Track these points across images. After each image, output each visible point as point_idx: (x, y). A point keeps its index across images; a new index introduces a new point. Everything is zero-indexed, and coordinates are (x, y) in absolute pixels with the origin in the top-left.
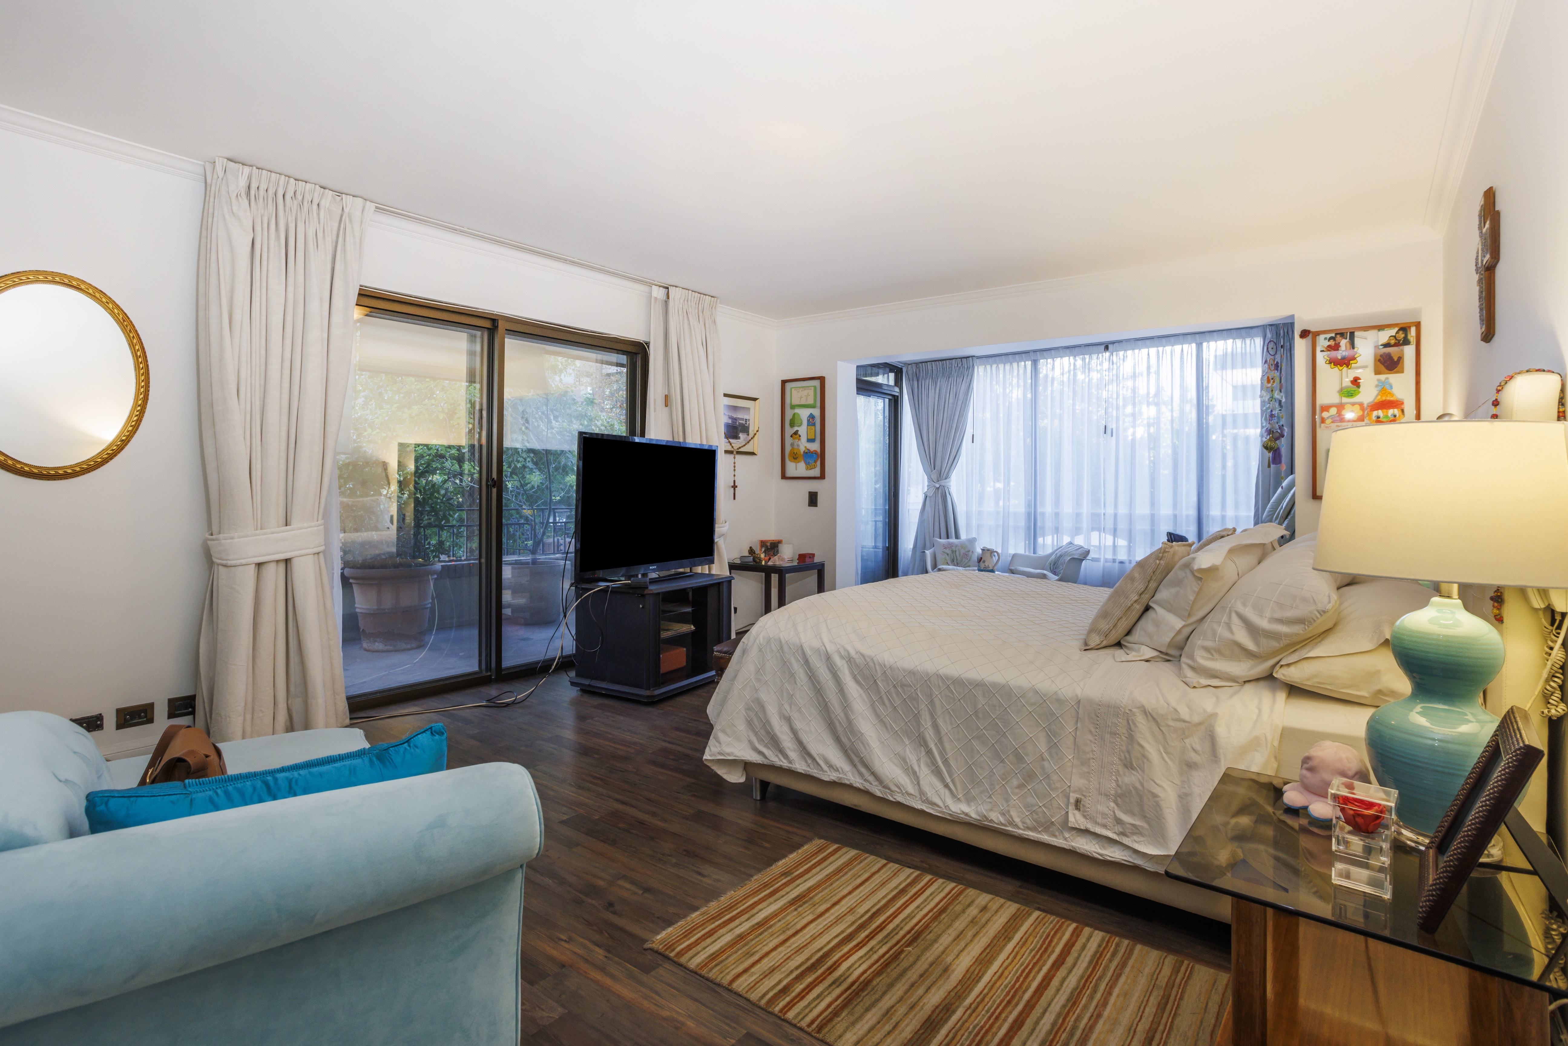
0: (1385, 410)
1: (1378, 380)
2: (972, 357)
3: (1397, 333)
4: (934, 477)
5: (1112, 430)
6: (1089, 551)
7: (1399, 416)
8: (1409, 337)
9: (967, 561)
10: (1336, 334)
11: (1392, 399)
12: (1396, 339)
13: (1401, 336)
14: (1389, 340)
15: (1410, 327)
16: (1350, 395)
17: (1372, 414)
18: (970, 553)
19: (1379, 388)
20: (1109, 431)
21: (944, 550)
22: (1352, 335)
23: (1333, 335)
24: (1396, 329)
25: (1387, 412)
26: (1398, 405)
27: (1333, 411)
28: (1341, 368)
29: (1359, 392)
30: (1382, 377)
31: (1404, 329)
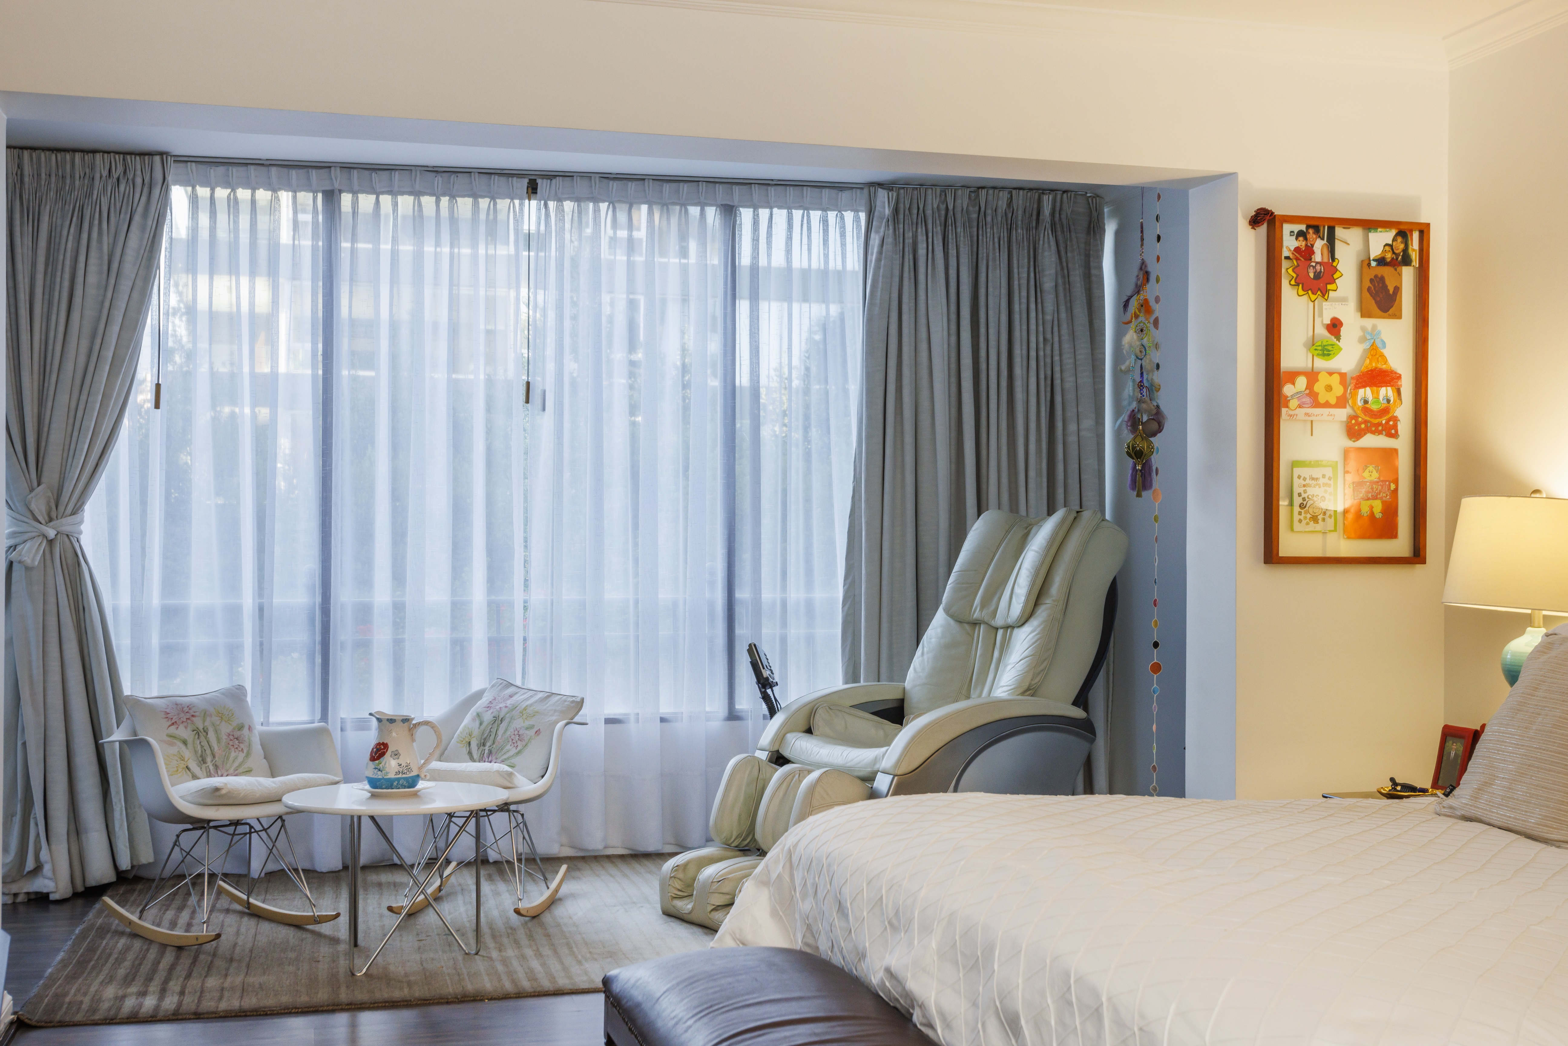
0: (1375, 388)
1: (1363, 329)
2: (162, 154)
3: (1394, 240)
4: (39, 506)
5: (544, 392)
6: (582, 700)
7: (1395, 401)
8: (1410, 251)
9: (241, 756)
10: (1308, 227)
11: (1384, 367)
12: (1394, 253)
13: (1400, 246)
14: (1384, 251)
15: (1411, 231)
16: (1326, 352)
17: (1357, 394)
18: (245, 731)
19: (1367, 345)
20: (535, 396)
21: (172, 730)
22: (1332, 230)
23: (1303, 227)
24: (1393, 232)
25: (1378, 393)
26: (1393, 379)
27: (1301, 382)
28: (1313, 297)
29: (1340, 349)
30: (1369, 323)
31: (1403, 234)
